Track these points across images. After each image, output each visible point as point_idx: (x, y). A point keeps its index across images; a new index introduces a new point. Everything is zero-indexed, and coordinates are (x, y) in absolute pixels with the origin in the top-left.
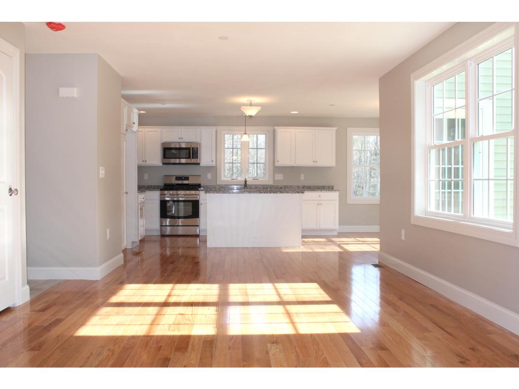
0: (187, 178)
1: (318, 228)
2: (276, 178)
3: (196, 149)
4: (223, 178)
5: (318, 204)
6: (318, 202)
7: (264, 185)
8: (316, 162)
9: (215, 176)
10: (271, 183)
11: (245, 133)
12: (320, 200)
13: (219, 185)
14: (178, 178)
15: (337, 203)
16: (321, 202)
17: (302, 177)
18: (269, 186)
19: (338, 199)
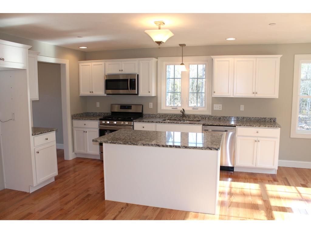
0: (129, 107)
1: (254, 166)
2: (215, 109)
3: (134, 80)
4: (163, 107)
5: (256, 141)
6: (256, 139)
7: (202, 115)
8: (256, 93)
9: (156, 105)
10: (209, 113)
11: (182, 64)
12: (257, 137)
13: (159, 114)
14: (123, 107)
15: (278, 141)
16: (259, 139)
17: (242, 108)
18: (207, 116)
19: (279, 137)
